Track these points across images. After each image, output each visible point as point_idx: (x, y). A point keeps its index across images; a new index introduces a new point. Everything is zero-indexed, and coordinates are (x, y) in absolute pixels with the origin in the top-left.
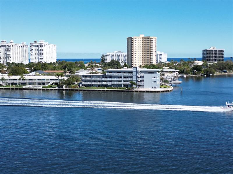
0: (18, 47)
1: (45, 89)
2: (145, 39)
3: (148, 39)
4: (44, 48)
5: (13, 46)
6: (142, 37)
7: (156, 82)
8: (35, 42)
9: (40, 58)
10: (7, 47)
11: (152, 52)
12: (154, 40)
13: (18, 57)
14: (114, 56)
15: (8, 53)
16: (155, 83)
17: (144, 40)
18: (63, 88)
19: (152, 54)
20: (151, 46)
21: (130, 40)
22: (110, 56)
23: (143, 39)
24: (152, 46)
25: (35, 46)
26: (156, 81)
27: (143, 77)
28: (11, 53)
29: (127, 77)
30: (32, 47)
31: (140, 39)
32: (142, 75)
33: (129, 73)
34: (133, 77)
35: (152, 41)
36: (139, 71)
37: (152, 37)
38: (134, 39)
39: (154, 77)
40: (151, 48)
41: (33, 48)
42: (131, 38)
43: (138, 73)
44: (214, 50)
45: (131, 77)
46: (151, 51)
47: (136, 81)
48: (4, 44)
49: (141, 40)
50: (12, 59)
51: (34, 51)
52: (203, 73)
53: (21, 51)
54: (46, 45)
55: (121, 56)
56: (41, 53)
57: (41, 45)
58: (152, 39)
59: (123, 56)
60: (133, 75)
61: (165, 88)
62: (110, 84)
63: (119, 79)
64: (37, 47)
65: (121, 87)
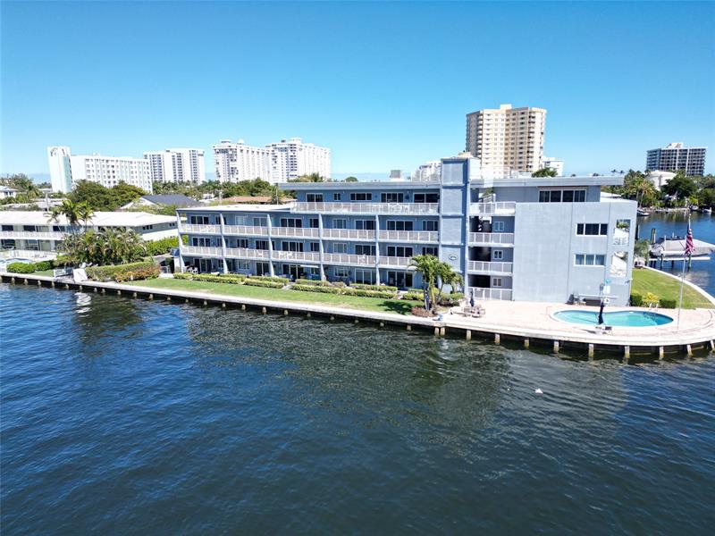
0: (255, 153)
2: (514, 114)
3: (523, 113)
4: (298, 154)
5: (242, 151)
6: (507, 111)
7: (601, 259)
8: (283, 141)
10: (230, 152)
11: (531, 150)
12: (538, 116)
15: (232, 164)
16: (595, 266)
17: (512, 117)
19: (530, 154)
20: (530, 132)
23: (507, 115)
24: (533, 132)
25: (281, 150)
26: (602, 252)
27: (508, 224)
28: (237, 165)
29: (405, 224)
30: (276, 151)
31: (500, 117)
32: (503, 211)
33: (419, 198)
34: (443, 223)
35: (532, 120)
36: (481, 182)
37: (534, 109)
38: (485, 117)
39: (592, 229)
40: (529, 137)
41: (278, 153)
42: (478, 114)
43: (475, 199)
44: (680, 150)
45: (432, 224)
46: (529, 147)
47: (463, 248)
48: (225, 146)
49: (505, 117)
50: (239, 176)
51: (279, 160)
52: (697, 203)
54: (303, 147)
56: (292, 164)
57: (292, 147)
58: (532, 115)
60: (443, 213)
61: (666, 304)
62: (313, 261)
63: (360, 234)
64: (284, 153)
65: (372, 286)
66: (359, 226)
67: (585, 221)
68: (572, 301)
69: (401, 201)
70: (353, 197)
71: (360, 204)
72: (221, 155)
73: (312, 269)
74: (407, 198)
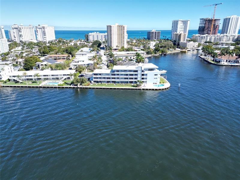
0: (27, 28)
1: (60, 87)
3: (122, 27)
4: (46, 30)
5: (23, 28)
8: (39, 25)
9: (44, 37)
12: (125, 27)
13: (28, 36)
14: (95, 36)
15: (20, 33)
16: (156, 79)
17: (119, 27)
18: (77, 86)
21: (109, 27)
22: (92, 36)
25: (39, 28)
27: (146, 75)
28: (22, 33)
30: (37, 29)
31: (116, 27)
33: (134, 71)
38: (112, 27)
39: (156, 75)
42: (110, 26)
44: (155, 32)
45: (137, 75)
47: (141, 78)
48: (16, 26)
50: (23, 37)
51: (39, 32)
53: (29, 31)
54: (47, 27)
55: (99, 36)
56: (44, 33)
57: (43, 28)
59: (100, 36)
61: (163, 83)
64: (40, 29)
65: (128, 84)
67: (155, 74)
68: (154, 83)
72: (15, 30)
73: (118, 82)
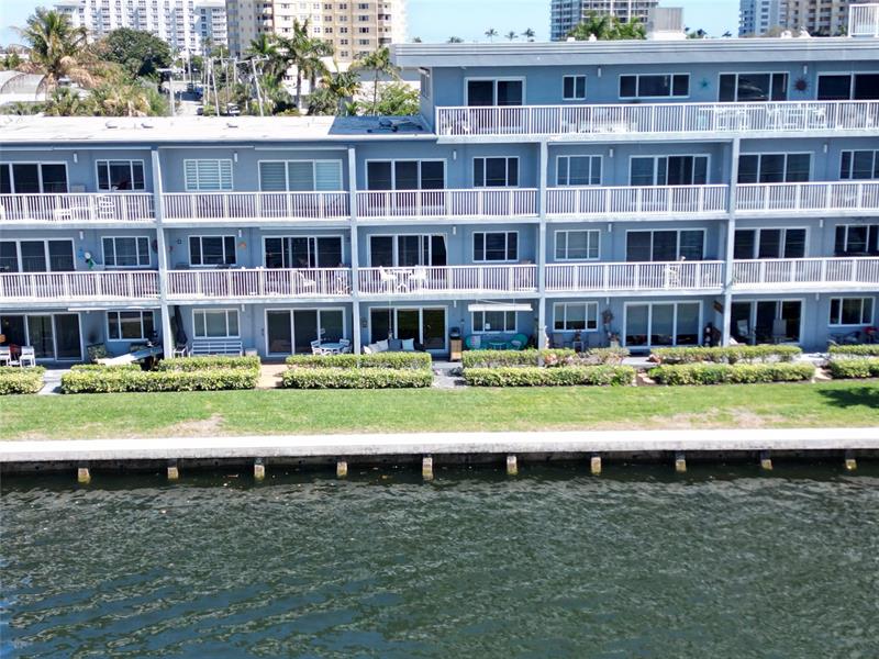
62: (511, 293)
63: (647, 197)
65: (707, 350)
66: (641, 175)
69: (780, 95)
70: (627, 87)
71: (654, 107)
73: (511, 314)
74: (801, 86)
